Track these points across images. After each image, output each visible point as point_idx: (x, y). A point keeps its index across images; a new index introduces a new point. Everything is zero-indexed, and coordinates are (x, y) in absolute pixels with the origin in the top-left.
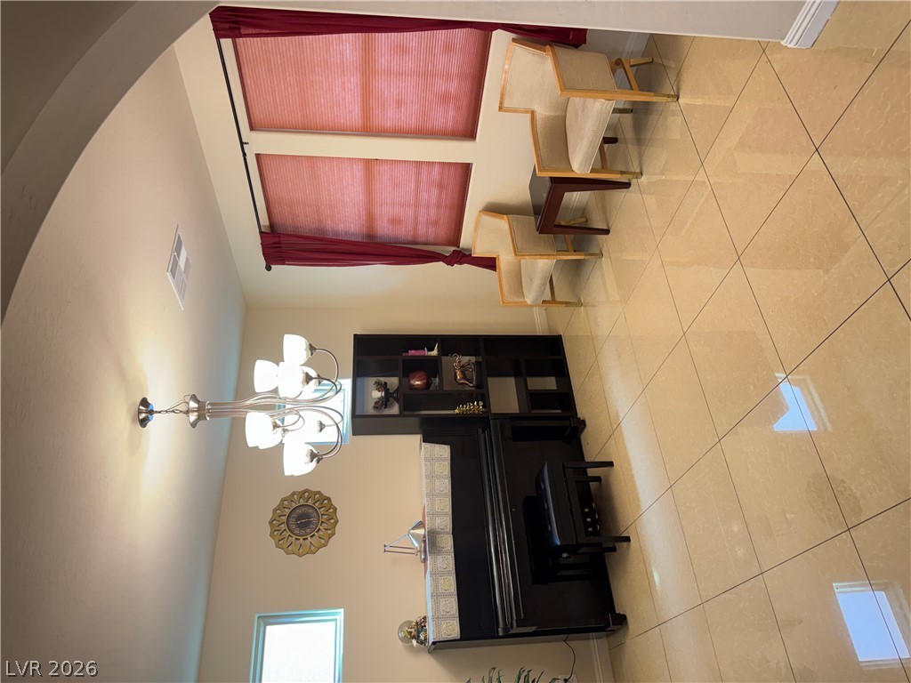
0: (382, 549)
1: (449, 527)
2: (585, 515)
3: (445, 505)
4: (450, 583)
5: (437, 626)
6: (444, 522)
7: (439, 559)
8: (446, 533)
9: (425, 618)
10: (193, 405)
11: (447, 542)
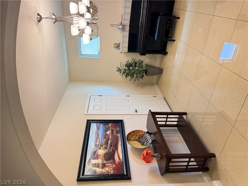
0: (110, 25)
1: (129, 24)
2: (168, 24)
3: (128, 17)
4: (127, 39)
5: (122, 49)
6: (127, 22)
7: (125, 33)
8: (128, 26)
9: (120, 44)
10: (53, 17)
11: (128, 28)
